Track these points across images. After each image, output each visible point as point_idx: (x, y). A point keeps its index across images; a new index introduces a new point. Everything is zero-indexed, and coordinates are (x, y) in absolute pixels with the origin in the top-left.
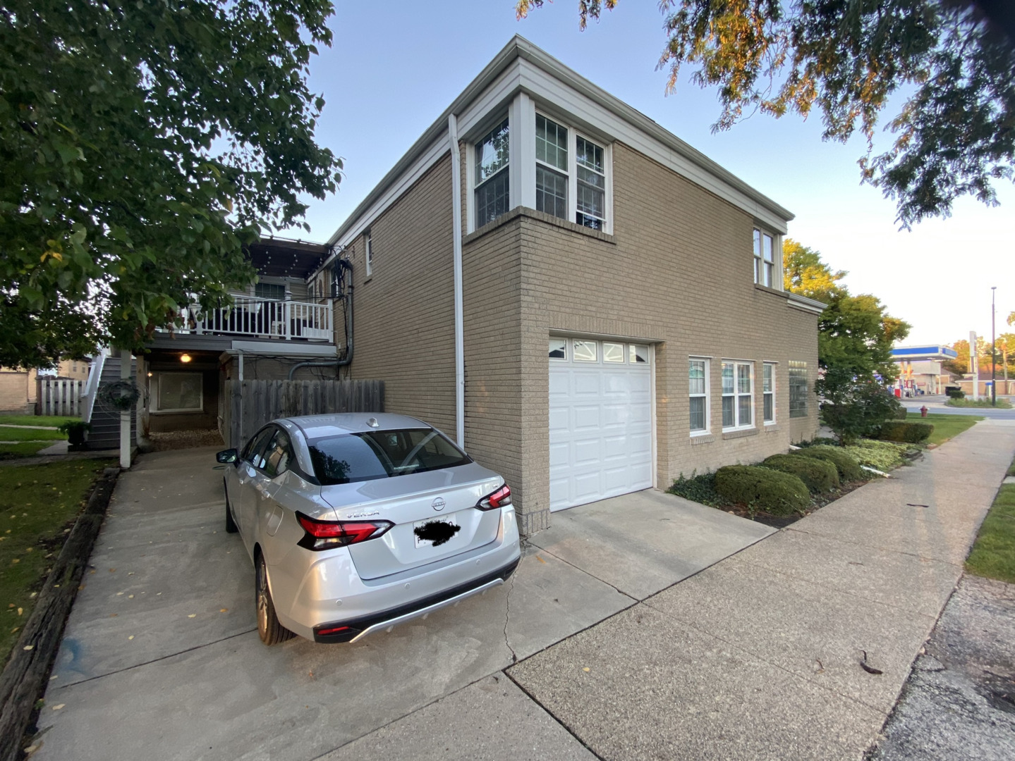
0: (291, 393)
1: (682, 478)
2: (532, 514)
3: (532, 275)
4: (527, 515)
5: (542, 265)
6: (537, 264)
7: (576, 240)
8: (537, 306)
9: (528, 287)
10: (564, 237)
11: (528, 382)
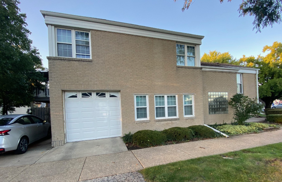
0: (47, 111)
1: (130, 133)
2: (55, 141)
3: (53, 75)
4: (53, 142)
5: (57, 72)
6: (55, 71)
7: (72, 63)
8: (55, 83)
9: (51, 78)
10: (67, 62)
11: (53, 105)
